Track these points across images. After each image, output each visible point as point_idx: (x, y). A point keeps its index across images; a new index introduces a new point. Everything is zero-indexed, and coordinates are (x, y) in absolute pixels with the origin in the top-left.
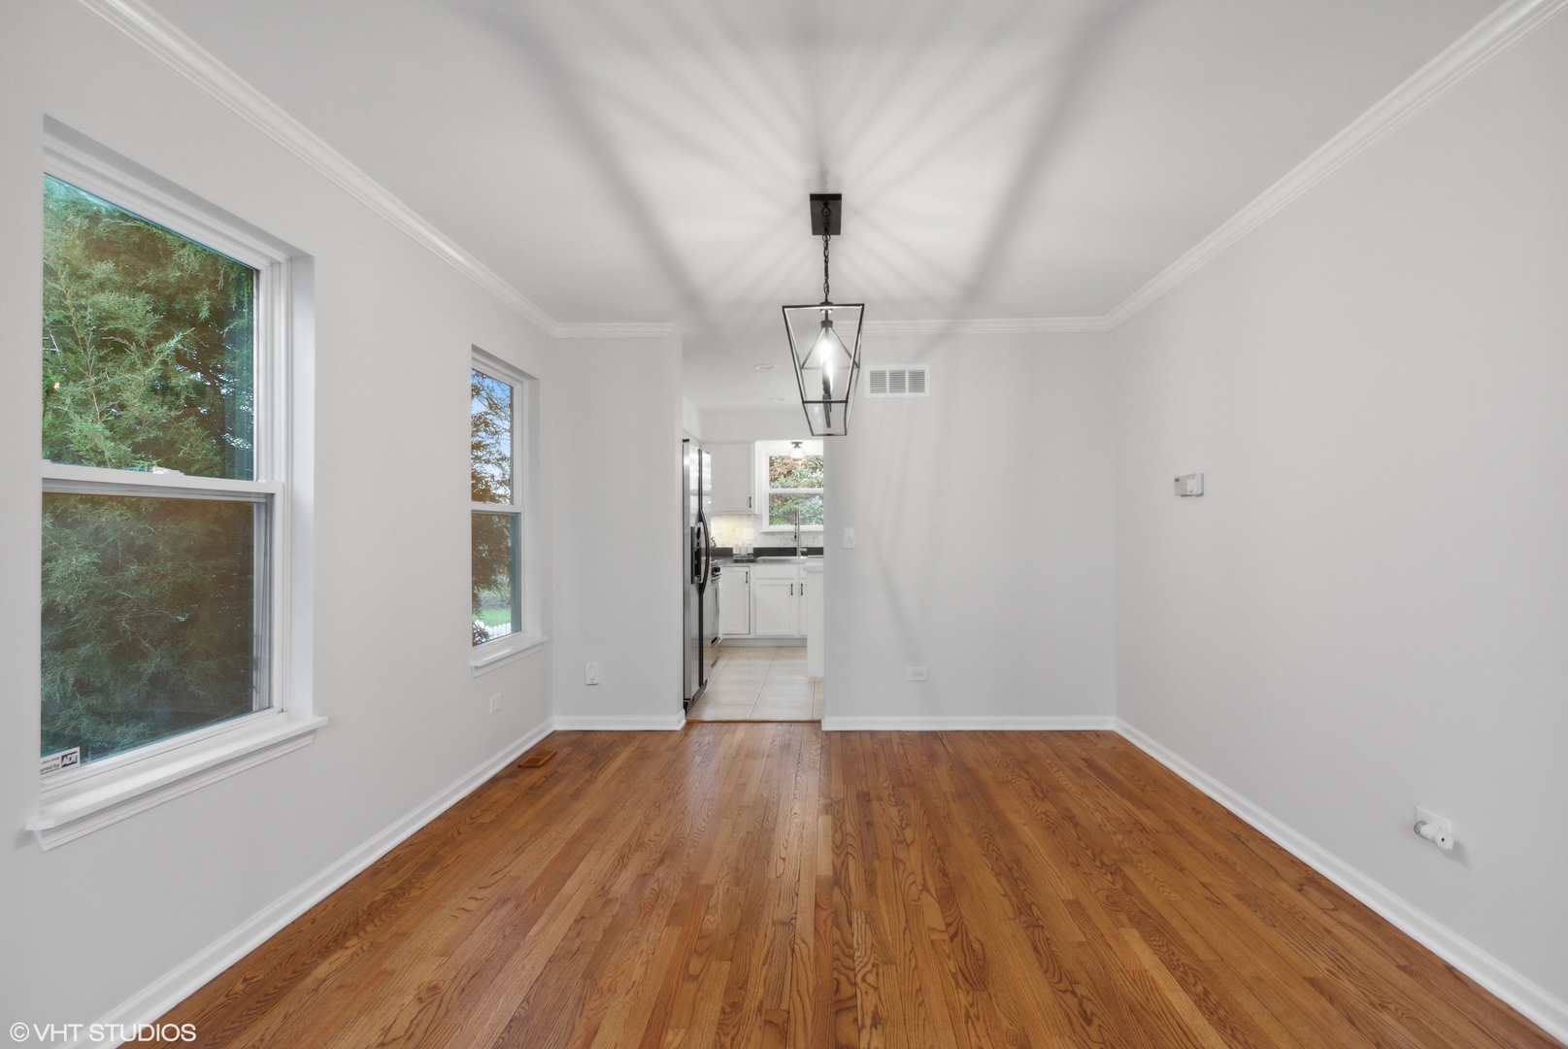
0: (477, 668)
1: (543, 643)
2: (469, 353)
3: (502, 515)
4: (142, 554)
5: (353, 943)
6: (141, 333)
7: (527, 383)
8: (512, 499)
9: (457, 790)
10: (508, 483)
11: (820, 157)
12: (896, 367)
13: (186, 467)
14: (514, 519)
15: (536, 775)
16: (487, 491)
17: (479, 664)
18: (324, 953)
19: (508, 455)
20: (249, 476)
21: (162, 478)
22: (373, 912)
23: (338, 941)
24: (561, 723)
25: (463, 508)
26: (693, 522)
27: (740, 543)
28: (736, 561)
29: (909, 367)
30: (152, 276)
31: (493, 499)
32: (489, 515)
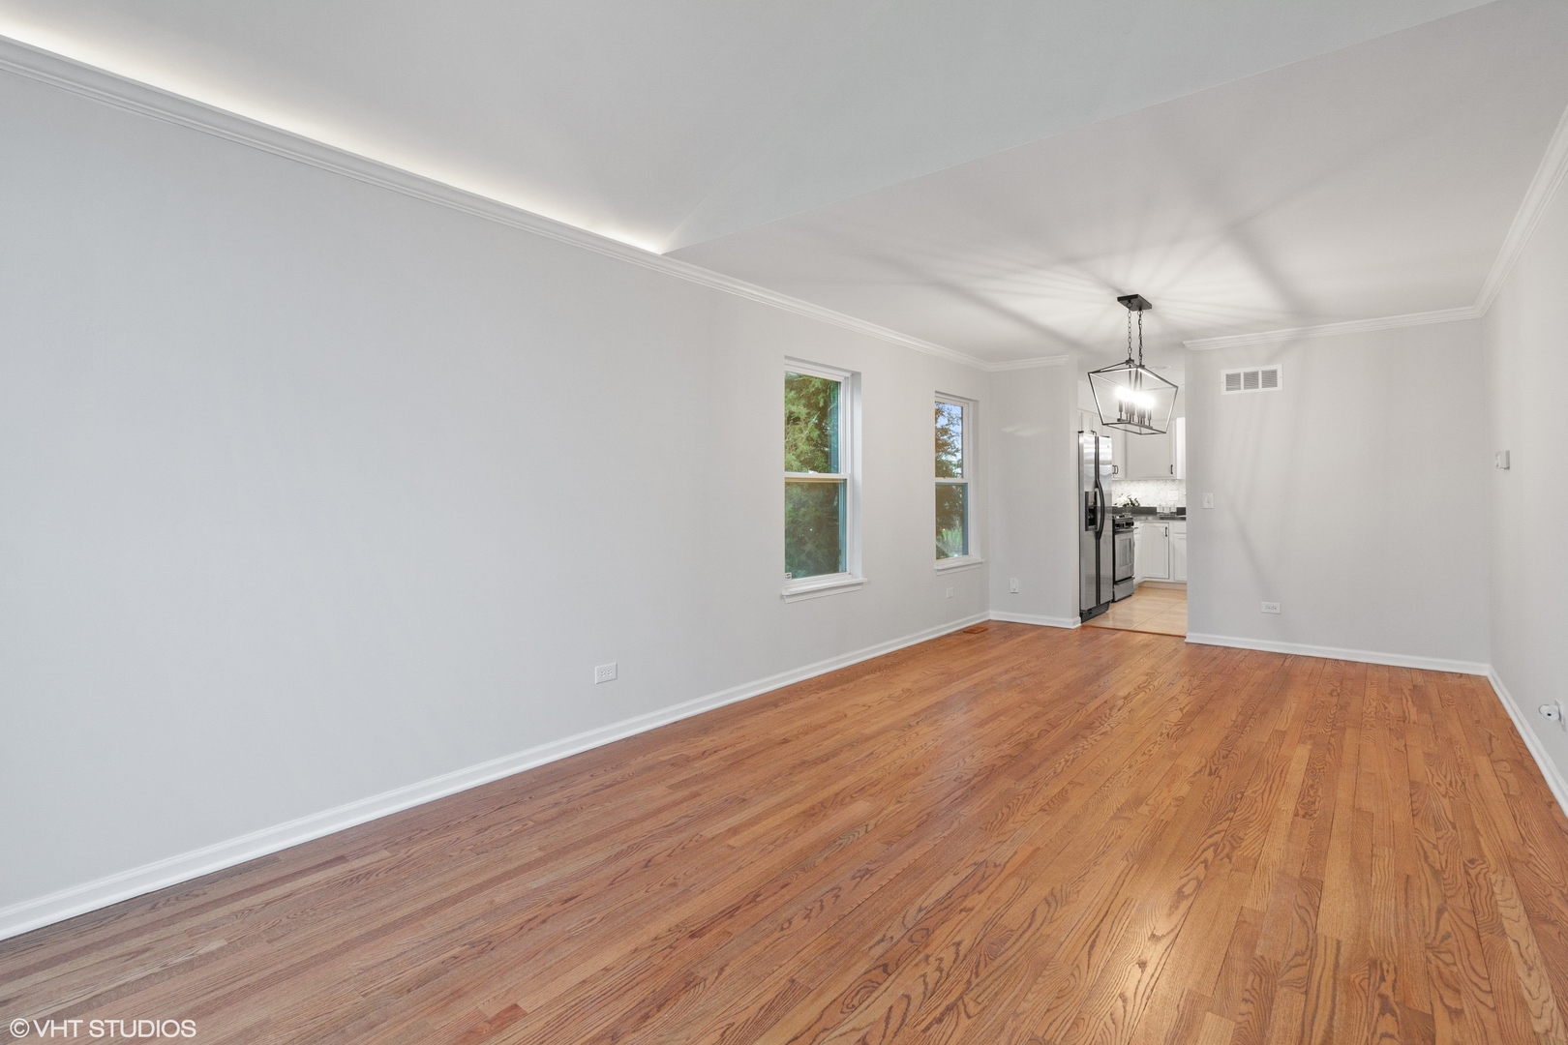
0: (939, 570)
1: (981, 563)
2: (935, 394)
3: (958, 485)
4: (804, 504)
5: (878, 674)
6: (803, 416)
7: (971, 403)
8: (962, 474)
9: (927, 634)
10: (960, 465)
11: (1109, 285)
12: (1250, 369)
13: (814, 469)
14: (964, 486)
15: (972, 636)
16: (947, 471)
17: (940, 568)
18: (868, 674)
19: (960, 447)
20: (837, 471)
21: (812, 474)
22: (886, 667)
23: (873, 671)
24: (994, 615)
25: (929, 482)
26: (1089, 488)
27: (1164, 504)
28: (1162, 518)
29: (1260, 369)
30: (804, 393)
31: (952, 475)
32: (949, 486)
